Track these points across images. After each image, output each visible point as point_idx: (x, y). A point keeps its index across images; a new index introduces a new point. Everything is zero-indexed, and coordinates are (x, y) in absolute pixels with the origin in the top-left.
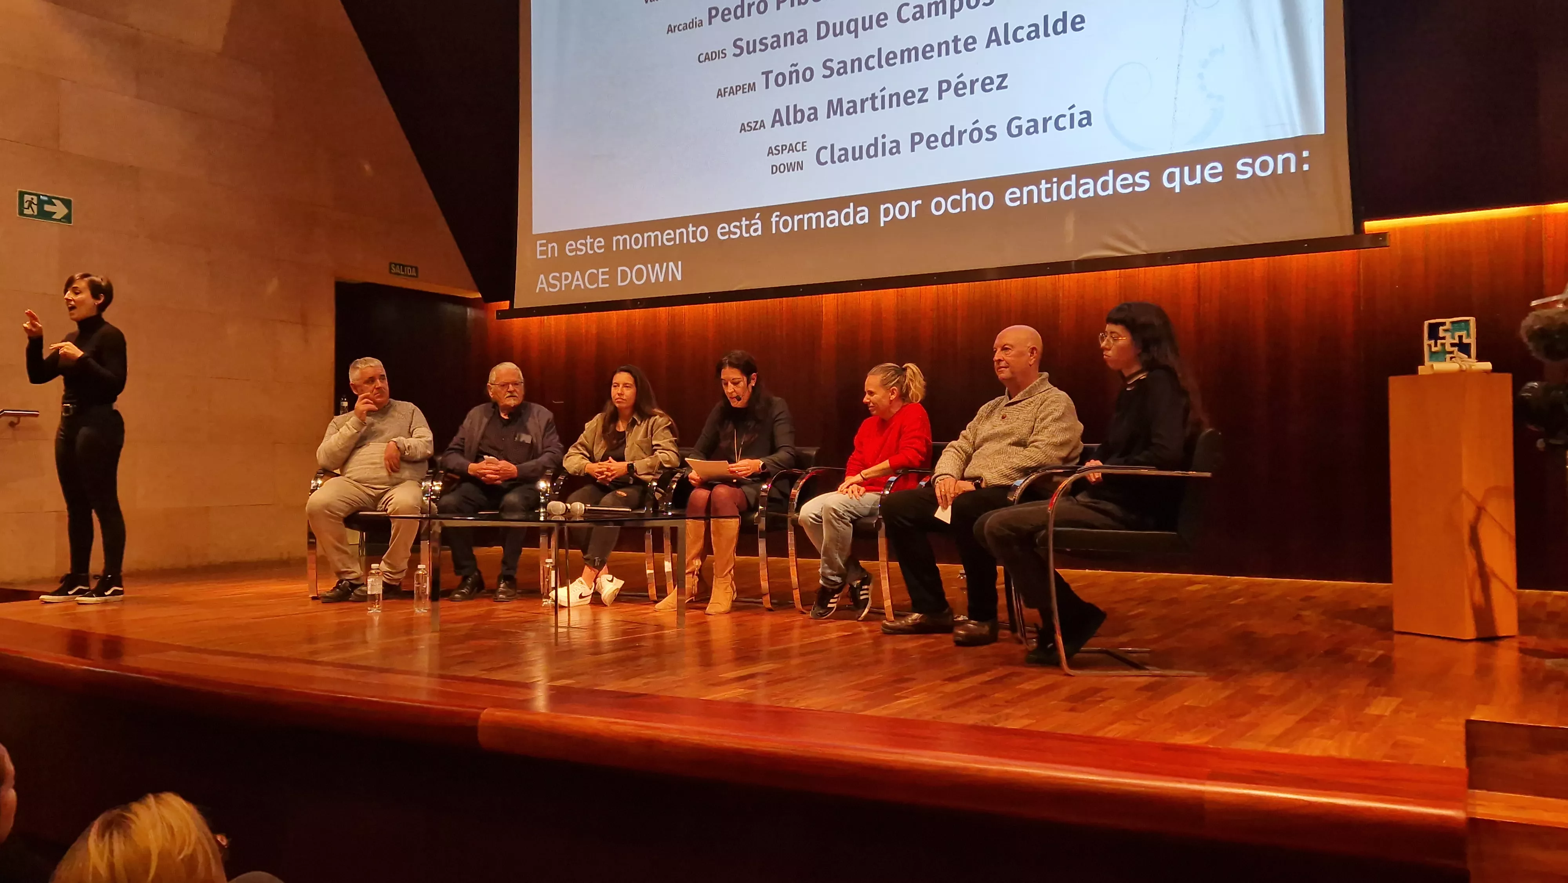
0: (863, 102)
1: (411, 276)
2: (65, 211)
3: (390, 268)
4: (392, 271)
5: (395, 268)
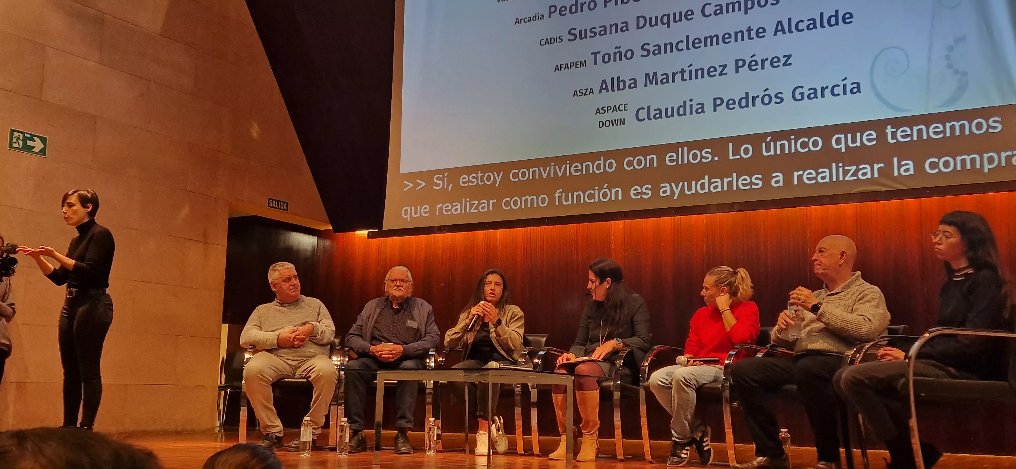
0: (674, 75)
1: (283, 209)
2: (43, 146)
3: (269, 203)
4: (270, 205)
5: (272, 202)
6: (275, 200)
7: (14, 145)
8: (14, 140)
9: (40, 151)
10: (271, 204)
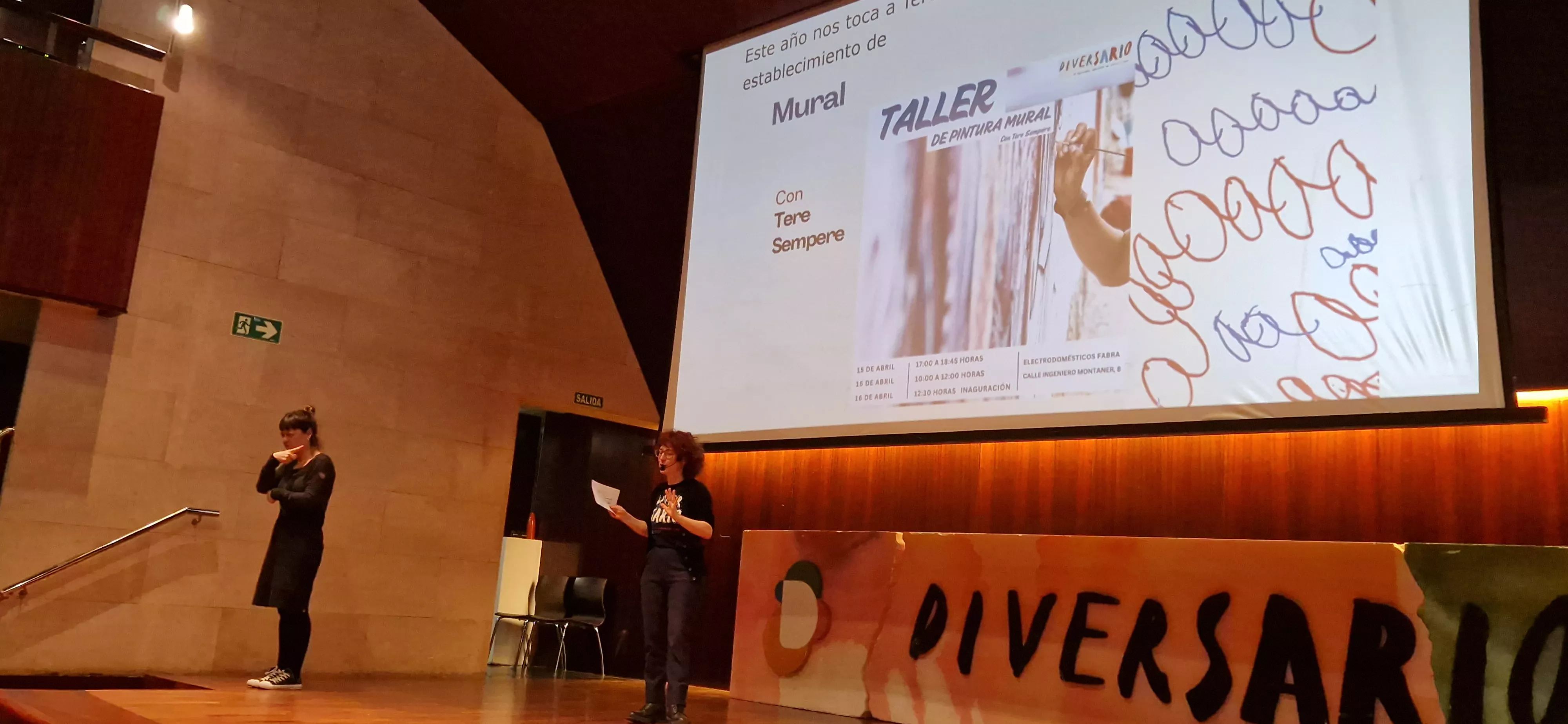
1: (596, 406)
2: (275, 332)
3: (576, 398)
4: (578, 401)
5: (581, 397)
6: (586, 396)
7: (239, 331)
8: (240, 325)
9: (270, 339)
10: (579, 398)
